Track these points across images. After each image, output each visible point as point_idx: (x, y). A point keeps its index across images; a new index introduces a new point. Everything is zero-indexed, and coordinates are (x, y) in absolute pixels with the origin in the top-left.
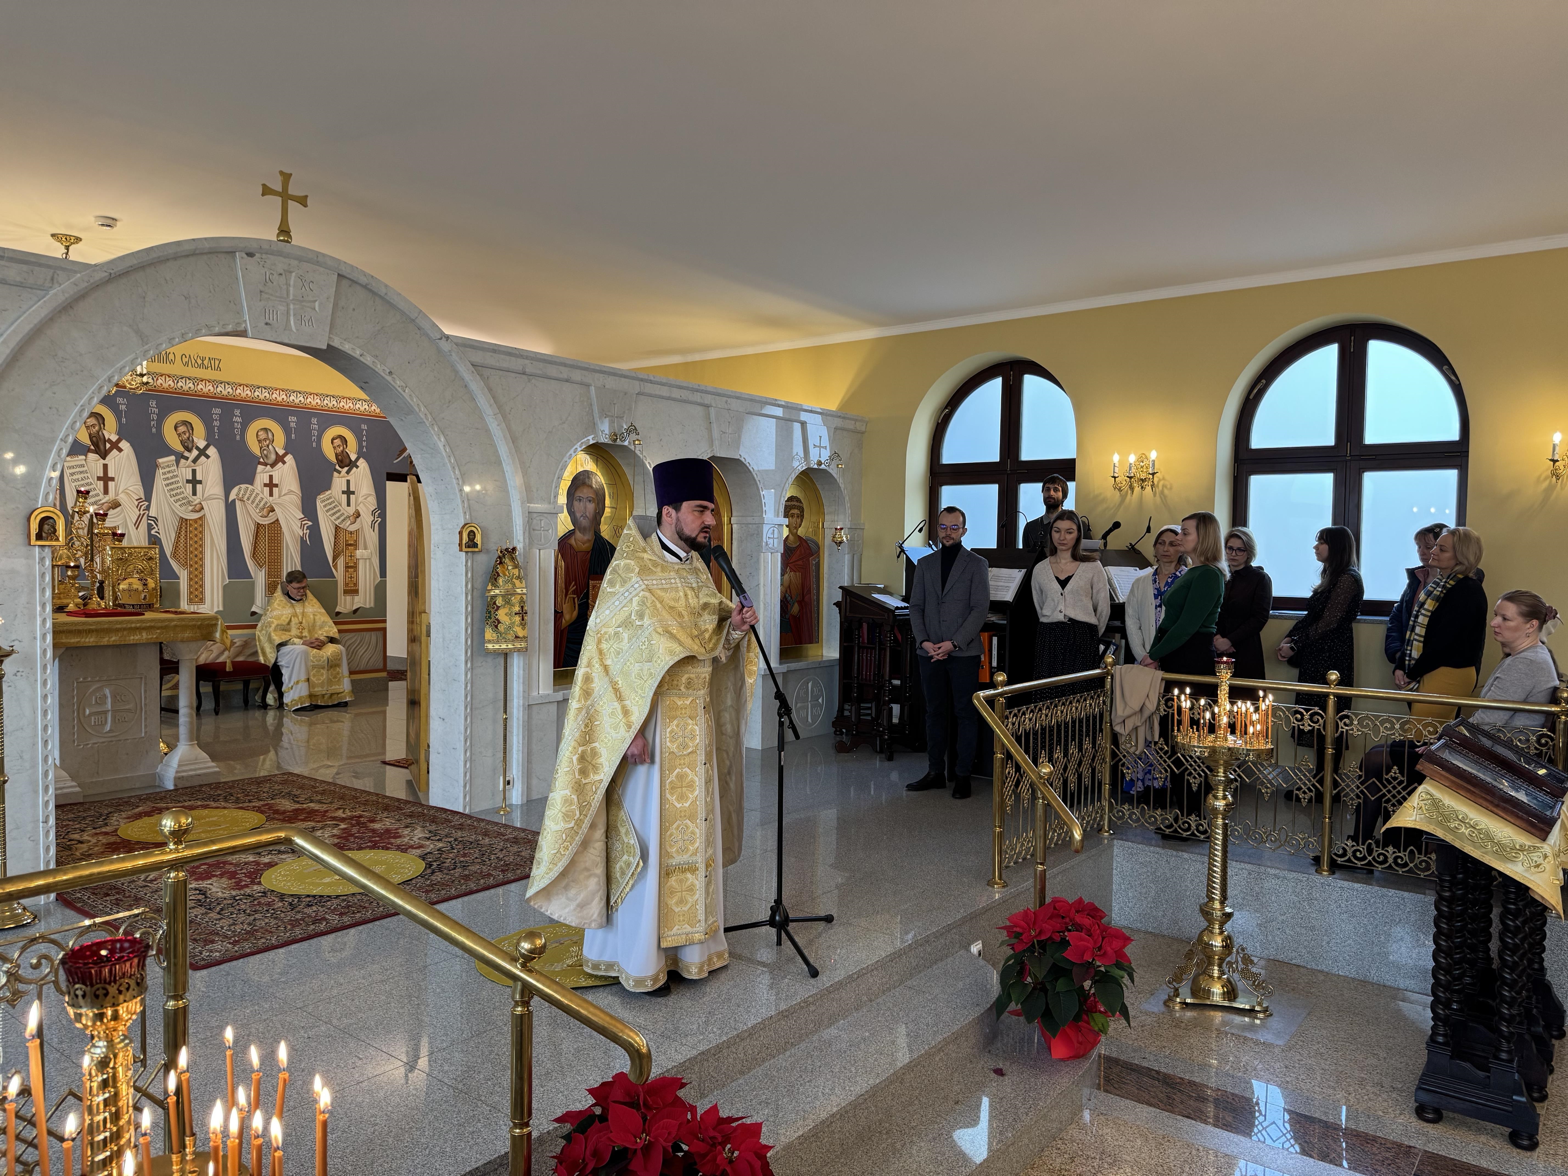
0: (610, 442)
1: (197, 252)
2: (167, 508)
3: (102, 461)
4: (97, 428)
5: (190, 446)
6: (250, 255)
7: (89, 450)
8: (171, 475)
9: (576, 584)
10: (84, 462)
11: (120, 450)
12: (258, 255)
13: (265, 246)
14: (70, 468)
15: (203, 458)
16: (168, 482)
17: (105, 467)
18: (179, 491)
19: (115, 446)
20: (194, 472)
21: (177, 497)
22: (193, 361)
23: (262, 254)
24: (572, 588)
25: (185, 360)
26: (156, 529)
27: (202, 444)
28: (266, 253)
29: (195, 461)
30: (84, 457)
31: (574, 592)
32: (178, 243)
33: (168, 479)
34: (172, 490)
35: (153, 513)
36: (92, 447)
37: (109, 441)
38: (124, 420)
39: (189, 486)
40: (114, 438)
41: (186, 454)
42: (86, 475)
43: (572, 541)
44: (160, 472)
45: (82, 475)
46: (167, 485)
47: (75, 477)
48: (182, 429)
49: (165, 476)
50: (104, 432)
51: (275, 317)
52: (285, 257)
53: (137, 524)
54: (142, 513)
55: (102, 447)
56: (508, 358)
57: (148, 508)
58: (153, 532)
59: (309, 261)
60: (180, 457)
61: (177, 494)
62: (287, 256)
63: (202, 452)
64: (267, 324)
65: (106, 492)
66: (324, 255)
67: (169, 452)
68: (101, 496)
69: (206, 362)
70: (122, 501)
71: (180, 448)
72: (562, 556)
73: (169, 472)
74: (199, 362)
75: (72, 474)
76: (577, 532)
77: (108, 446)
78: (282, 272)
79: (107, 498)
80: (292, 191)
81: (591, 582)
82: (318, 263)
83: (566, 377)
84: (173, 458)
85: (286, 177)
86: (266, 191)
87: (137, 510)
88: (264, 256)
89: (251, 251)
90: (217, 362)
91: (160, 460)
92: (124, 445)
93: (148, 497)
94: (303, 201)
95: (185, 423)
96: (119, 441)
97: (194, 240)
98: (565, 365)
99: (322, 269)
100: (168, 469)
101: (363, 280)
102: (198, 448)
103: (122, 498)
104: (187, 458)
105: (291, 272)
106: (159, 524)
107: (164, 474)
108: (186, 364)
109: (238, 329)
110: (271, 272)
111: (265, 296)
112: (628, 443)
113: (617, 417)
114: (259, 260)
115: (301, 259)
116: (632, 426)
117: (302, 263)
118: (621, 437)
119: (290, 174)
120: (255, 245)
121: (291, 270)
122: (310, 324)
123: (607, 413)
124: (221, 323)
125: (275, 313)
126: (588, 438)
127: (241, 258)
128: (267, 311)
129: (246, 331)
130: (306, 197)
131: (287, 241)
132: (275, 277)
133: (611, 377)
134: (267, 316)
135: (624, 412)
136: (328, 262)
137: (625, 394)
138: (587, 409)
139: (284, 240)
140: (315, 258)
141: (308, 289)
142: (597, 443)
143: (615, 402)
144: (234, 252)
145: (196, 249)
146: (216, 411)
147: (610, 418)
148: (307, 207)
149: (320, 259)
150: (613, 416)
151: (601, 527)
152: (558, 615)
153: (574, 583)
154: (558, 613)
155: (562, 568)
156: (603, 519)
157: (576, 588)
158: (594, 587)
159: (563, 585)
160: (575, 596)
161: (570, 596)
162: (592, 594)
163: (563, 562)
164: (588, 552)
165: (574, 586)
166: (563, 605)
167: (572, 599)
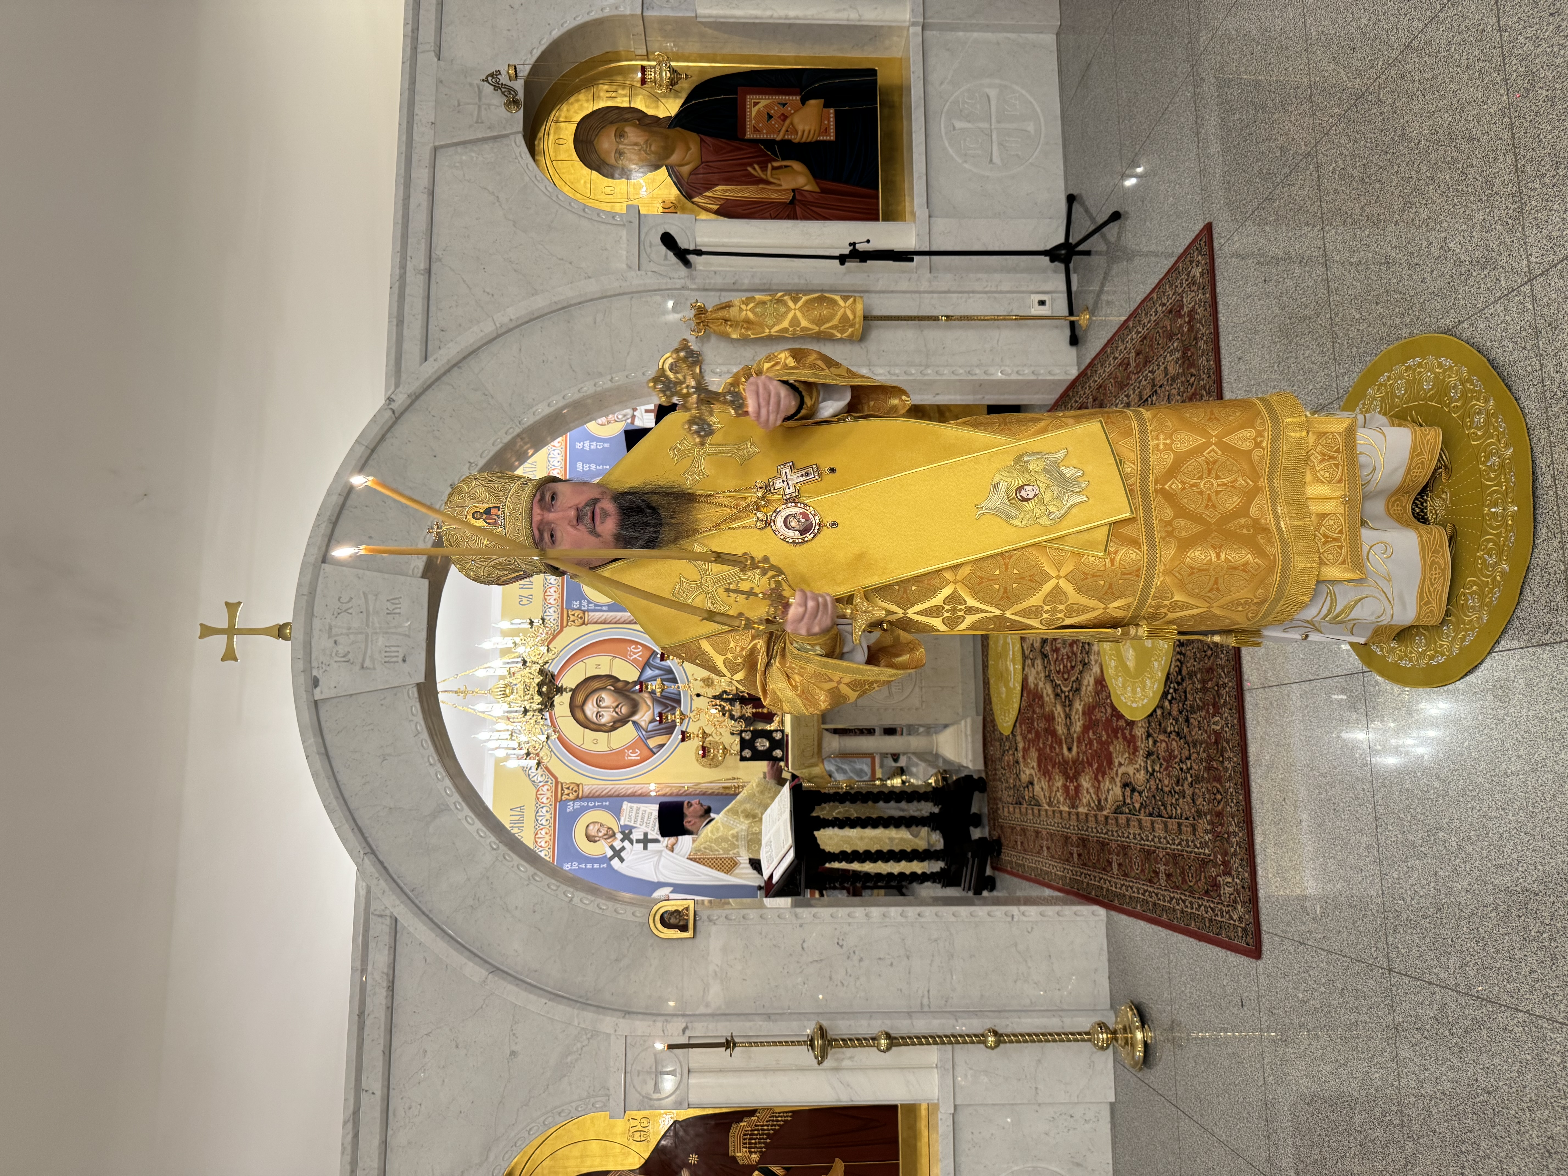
0: (521, 113)
1: (323, 750)
6: (316, 683)
9: (751, 165)
12: (315, 673)
13: (300, 665)
23: (311, 668)
24: (756, 171)
28: (311, 662)
31: (764, 168)
32: (315, 775)
43: (686, 169)
51: (393, 649)
52: (311, 637)
56: (408, 299)
59: (311, 606)
62: (309, 632)
64: (404, 661)
66: (299, 585)
72: (708, 189)
76: (672, 159)
78: (332, 641)
80: (223, 624)
81: (749, 135)
82: (313, 590)
83: (425, 196)
85: (207, 631)
86: (230, 655)
88: (315, 664)
89: (310, 682)
94: (232, 608)
97: (307, 757)
98: (406, 199)
99: (320, 585)
105: (331, 628)
109: (416, 695)
110: (334, 654)
111: (367, 663)
112: (519, 85)
113: (480, 99)
114: (321, 671)
115: (310, 616)
116: (487, 81)
117: (315, 614)
118: (510, 93)
119: (201, 625)
120: (302, 679)
121: (327, 628)
122: (397, 601)
123: (475, 118)
124: (411, 717)
125: (388, 649)
126: (518, 154)
127: (322, 693)
128: (387, 659)
129: (418, 684)
130: (227, 604)
131: (290, 629)
132: (341, 649)
133: (416, 111)
134: (394, 659)
135: (471, 85)
136: (308, 577)
137: (441, 82)
138: (473, 155)
139: (290, 633)
140: (305, 597)
141: (350, 605)
142: (524, 137)
143: (456, 103)
144: (316, 702)
145: (319, 753)
146: (579, 465)
147: (483, 113)
148: (240, 603)
149: (305, 591)
150: (479, 107)
151: (661, 116)
152: (798, 197)
153: (749, 169)
154: (794, 197)
155: (727, 191)
156: (650, 112)
157: (758, 164)
158: (756, 130)
159: (752, 188)
160: (770, 166)
161: (769, 175)
162: (767, 134)
163: (718, 188)
164: (702, 140)
165: (754, 169)
166: (784, 187)
167: (774, 172)
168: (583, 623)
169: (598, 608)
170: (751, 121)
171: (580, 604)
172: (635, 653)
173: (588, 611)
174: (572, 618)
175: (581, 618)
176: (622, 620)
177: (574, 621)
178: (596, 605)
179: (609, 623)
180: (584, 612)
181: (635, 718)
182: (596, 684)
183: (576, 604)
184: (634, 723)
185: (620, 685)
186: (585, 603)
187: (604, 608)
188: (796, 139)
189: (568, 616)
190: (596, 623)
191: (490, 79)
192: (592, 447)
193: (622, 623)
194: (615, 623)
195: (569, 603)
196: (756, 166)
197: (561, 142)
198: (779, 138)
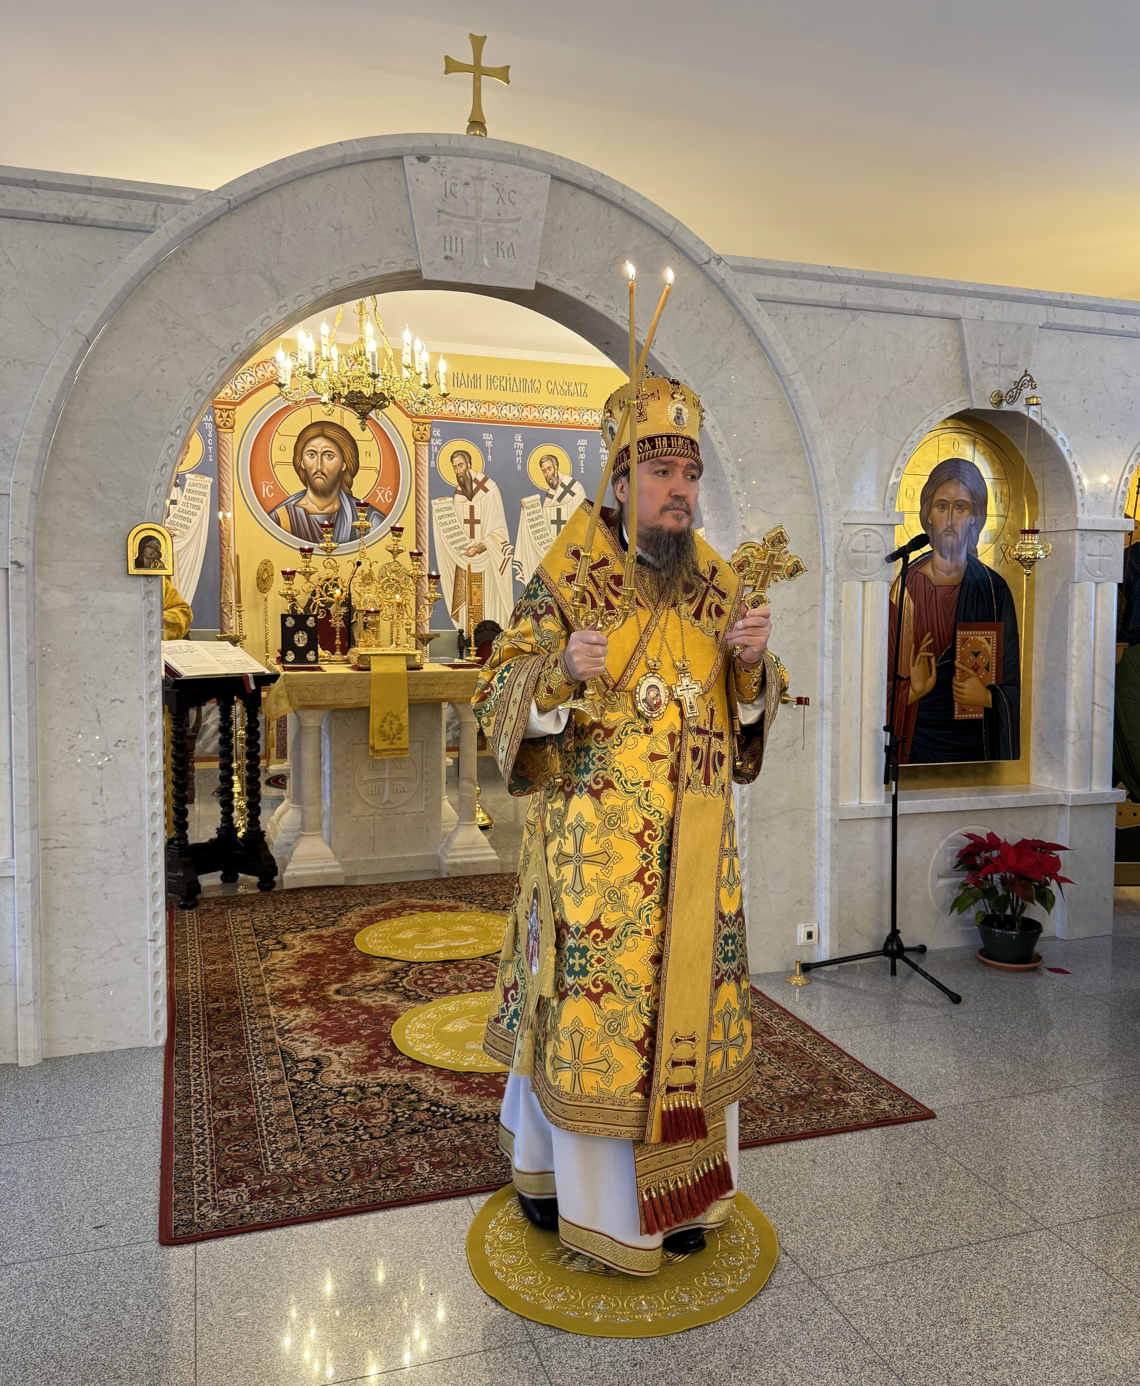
0: (991, 408)
2: (532, 553)
3: (469, 503)
4: (464, 467)
5: (555, 483)
6: (423, 159)
7: (457, 492)
8: (536, 515)
9: (932, 636)
10: (451, 505)
11: (486, 490)
12: (434, 159)
13: (442, 143)
14: (438, 511)
15: (568, 496)
16: (533, 523)
17: (472, 508)
18: (543, 533)
19: (481, 485)
20: (559, 511)
21: (542, 540)
22: (559, 388)
23: (439, 155)
24: (927, 641)
25: (550, 387)
26: (520, 575)
27: (567, 480)
28: (446, 155)
29: (560, 499)
30: (451, 499)
31: (929, 649)
32: (322, 150)
33: (532, 520)
34: (537, 532)
35: (517, 557)
36: (459, 488)
37: (476, 481)
38: (490, 457)
39: (554, 527)
40: (480, 477)
41: (551, 492)
42: (453, 518)
43: (928, 569)
44: (524, 512)
45: (450, 519)
46: (532, 527)
47: (443, 520)
48: (547, 464)
49: (530, 517)
50: (471, 471)
51: (459, 247)
52: (473, 157)
53: (502, 570)
54: (507, 557)
55: (469, 488)
56: (816, 284)
57: (513, 552)
58: (517, 578)
59: (508, 160)
60: (546, 495)
61: (541, 537)
62: (477, 155)
63: (568, 490)
64: (446, 258)
65: (472, 536)
66: (529, 149)
67: (534, 490)
68: (468, 540)
69: (572, 388)
70: (487, 546)
71: (544, 486)
72: (910, 593)
73: (534, 512)
74: (565, 388)
75: (440, 518)
76: (938, 557)
77: (474, 486)
78: (468, 179)
79: (473, 542)
80: (485, 62)
81: (960, 634)
82: (521, 162)
84: (538, 496)
85: (478, 43)
86: (451, 66)
87: (502, 555)
88: (443, 159)
89: (424, 153)
90: (583, 387)
91: (525, 500)
92: (490, 484)
93: (513, 541)
94: (503, 73)
95: (551, 457)
96: (485, 480)
97: (343, 145)
99: (527, 171)
100: (533, 510)
101: (589, 181)
102: (563, 485)
103: (488, 542)
104: (552, 497)
105: (482, 179)
106: (524, 568)
107: (529, 514)
108: (552, 392)
109: (408, 269)
110: (454, 181)
111: (444, 217)
112: (1019, 407)
113: (1004, 366)
114: (436, 166)
115: (495, 158)
116: (1025, 375)
117: (498, 164)
118: (1010, 397)
119: (485, 37)
120: (428, 143)
121: (483, 176)
122: (511, 254)
123: (986, 360)
124: (384, 261)
125: (459, 241)
126: (952, 403)
127: (412, 164)
128: (448, 238)
129: (420, 271)
130: (508, 68)
131: (480, 135)
132: (459, 189)
133: (994, 302)
134: (448, 247)
135: (1017, 358)
136: (536, 158)
137: (1020, 328)
138: (952, 357)
139: (475, 135)
140: (516, 154)
141: (507, 202)
142: (968, 410)
143: (1000, 342)
144: (402, 157)
145: (344, 157)
146: (583, 442)
147: (991, 369)
148: (508, 82)
149: (523, 155)
150: (996, 365)
151: (979, 546)
152: (903, 683)
153: (929, 634)
154: (903, 679)
155: (909, 612)
156: (982, 536)
157: (934, 642)
158: (964, 640)
159: (912, 638)
160: (931, 654)
161: (923, 654)
162: (961, 651)
163: (911, 602)
164: (956, 586)
165: (929, 639)
166: (912, 668)
167: (926, 659)
168: (416, 440)
169: (433, 456)
170: (973, 635)
171: (438, 438)
172: (383, 495)
173: (430, 445)
174: (422, 428)
175: (422, 438)
176: (420, 482)
177: (418, 430)
178: (436, 454)
179: (416, 467)
180: (429, 441)
181: (310, 494)
182: (348, 452)
183: (437, 433)
184: (305, 492)
185: (348, 477)
186: (438, 442)
187: (433, 463)
188: (956, 681)
189: (424, 424)
190: (416, 453)
191: (1028, 378)
192: (602, 456)
193: (416, 482)
194: (416, 475)
195: (439, 425)
196: (931, 641)
197: (956, 445)
198: (957, 663)
